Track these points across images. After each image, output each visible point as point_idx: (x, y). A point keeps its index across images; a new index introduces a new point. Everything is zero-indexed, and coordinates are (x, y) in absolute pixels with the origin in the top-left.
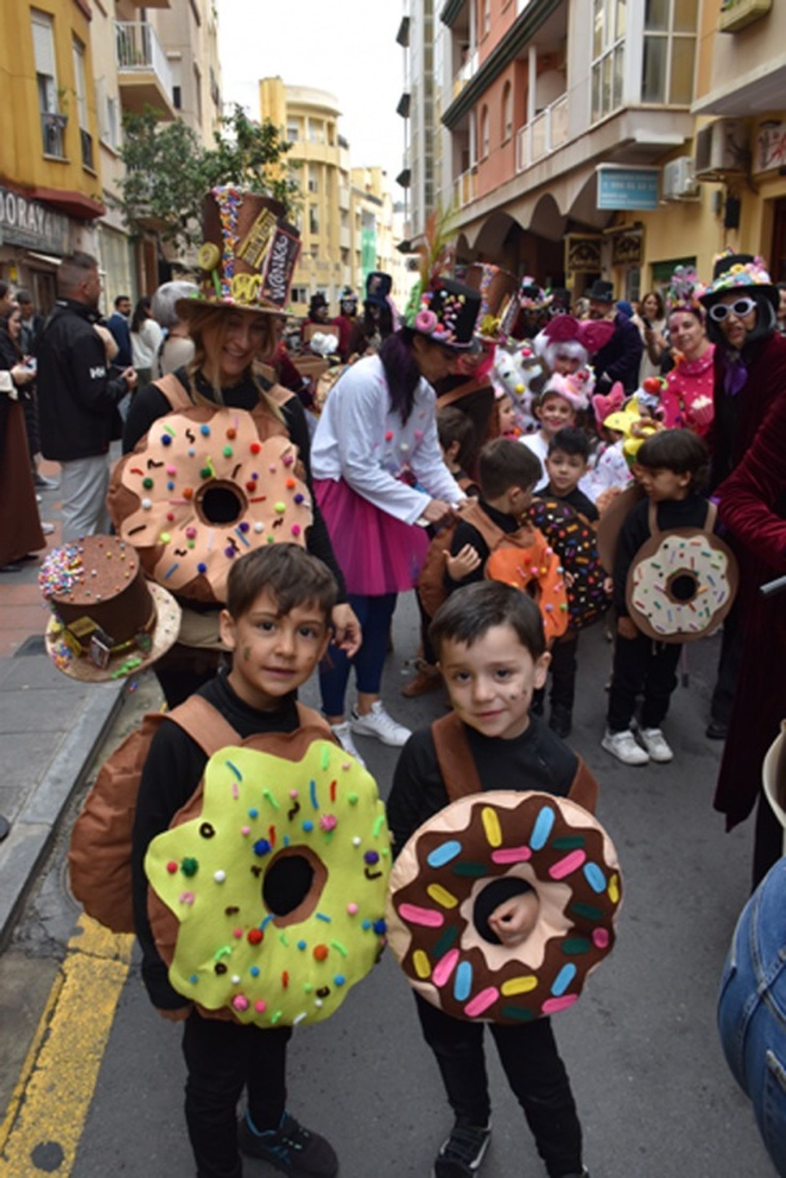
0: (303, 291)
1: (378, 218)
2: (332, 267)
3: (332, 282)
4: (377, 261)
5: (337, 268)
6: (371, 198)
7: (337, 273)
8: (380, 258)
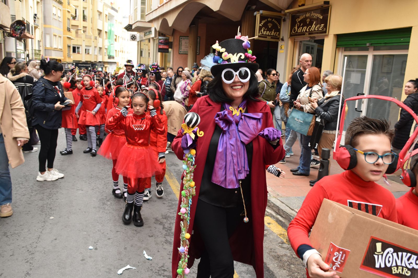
0: (78, 48)
1: (115, 18)
2: (93, 38)
3: (93, 45)
4: (115, 38)
5: (96, 38)
6: (113, 8)
7: (96, 40)
8: (116, 36)
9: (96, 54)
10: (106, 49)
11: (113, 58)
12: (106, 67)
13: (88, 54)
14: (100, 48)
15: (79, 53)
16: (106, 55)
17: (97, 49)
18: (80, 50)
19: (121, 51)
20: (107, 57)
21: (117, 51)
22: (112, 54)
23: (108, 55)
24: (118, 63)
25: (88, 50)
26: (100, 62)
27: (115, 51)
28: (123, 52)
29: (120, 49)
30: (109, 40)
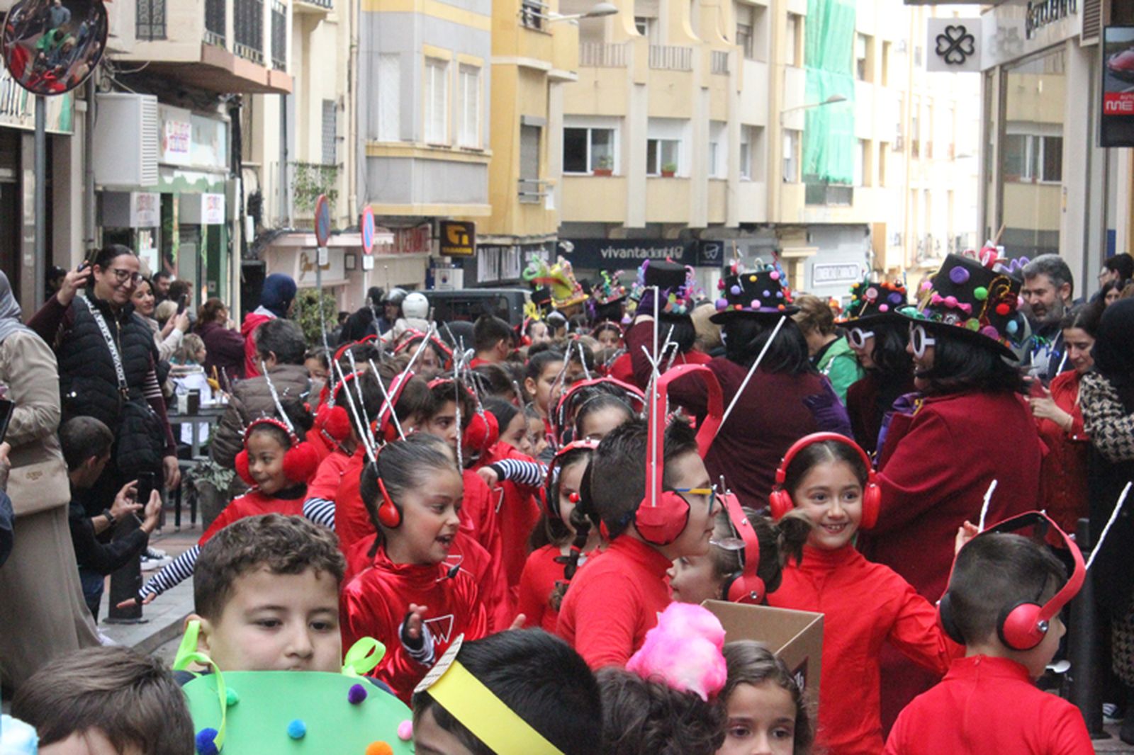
0: (602, 137)
2: (701, 62)
3: (701, 110)
4: (860, 51)
5: (722, 67)
7: (721, 79)
8: (867, 38)
9: (721, 173)
10: (794, 133)
11: (846, 194)
12: (793, 262)
13: (668, 173)
14: (753, 132)
15: (603, 171)
16: (795, 175)
17: (732, 140)
18: (616, 149)
19: (900, 148)
20: (801, 188)
21: (875, 148)
22: (833, 170)
23: (806, 178)
24: (882, 227)
25: (670, 146)
26: (748, 227)
27: (859, 148)
28: (916, 151)
29: (900, 127)
30: (814, 70)
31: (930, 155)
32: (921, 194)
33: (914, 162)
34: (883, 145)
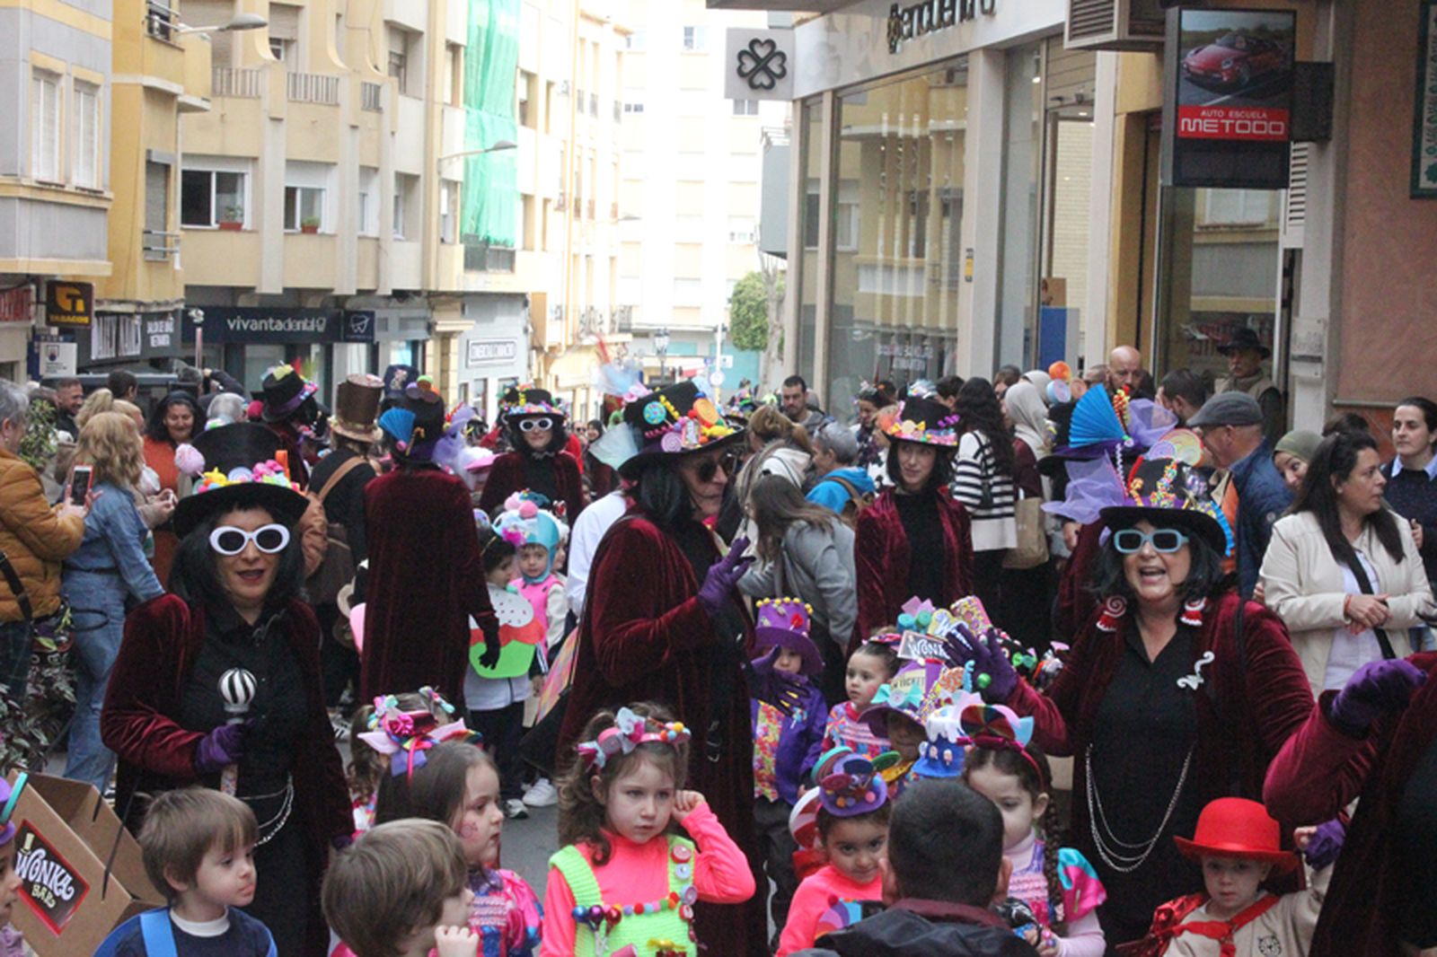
0: (229, 183)
2: (349, 95)
3: (350, 153)
4: (522, 94)
5: (373, 100)
7: (373, 115)
8: (529, 76)
9: (372, 231)
10: (451, 185)
11: (506, 258)
12: (446, 338)
13: (310, 228)
14: (407, 181)
15: (232, 226)
16: (453, 235)
17: (383, 191)
18: (247, 198)
19: (561, 207)
20: (459, 251)
21: (538, 204)
22: (502, 227)
23: (465, 238)
24: (540, 298)
25: (311, 195)
26: (400, 295)
27: (520, 204)
28: (578, 211)
29: (562, 184)
30: (474, 111)
31: (592, 215)
32: (582, 259)
33: (575, 224)
34: (546, 201)
